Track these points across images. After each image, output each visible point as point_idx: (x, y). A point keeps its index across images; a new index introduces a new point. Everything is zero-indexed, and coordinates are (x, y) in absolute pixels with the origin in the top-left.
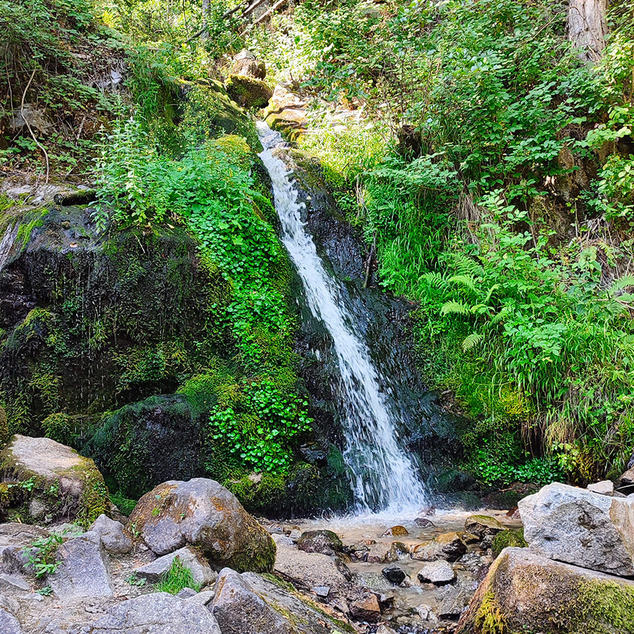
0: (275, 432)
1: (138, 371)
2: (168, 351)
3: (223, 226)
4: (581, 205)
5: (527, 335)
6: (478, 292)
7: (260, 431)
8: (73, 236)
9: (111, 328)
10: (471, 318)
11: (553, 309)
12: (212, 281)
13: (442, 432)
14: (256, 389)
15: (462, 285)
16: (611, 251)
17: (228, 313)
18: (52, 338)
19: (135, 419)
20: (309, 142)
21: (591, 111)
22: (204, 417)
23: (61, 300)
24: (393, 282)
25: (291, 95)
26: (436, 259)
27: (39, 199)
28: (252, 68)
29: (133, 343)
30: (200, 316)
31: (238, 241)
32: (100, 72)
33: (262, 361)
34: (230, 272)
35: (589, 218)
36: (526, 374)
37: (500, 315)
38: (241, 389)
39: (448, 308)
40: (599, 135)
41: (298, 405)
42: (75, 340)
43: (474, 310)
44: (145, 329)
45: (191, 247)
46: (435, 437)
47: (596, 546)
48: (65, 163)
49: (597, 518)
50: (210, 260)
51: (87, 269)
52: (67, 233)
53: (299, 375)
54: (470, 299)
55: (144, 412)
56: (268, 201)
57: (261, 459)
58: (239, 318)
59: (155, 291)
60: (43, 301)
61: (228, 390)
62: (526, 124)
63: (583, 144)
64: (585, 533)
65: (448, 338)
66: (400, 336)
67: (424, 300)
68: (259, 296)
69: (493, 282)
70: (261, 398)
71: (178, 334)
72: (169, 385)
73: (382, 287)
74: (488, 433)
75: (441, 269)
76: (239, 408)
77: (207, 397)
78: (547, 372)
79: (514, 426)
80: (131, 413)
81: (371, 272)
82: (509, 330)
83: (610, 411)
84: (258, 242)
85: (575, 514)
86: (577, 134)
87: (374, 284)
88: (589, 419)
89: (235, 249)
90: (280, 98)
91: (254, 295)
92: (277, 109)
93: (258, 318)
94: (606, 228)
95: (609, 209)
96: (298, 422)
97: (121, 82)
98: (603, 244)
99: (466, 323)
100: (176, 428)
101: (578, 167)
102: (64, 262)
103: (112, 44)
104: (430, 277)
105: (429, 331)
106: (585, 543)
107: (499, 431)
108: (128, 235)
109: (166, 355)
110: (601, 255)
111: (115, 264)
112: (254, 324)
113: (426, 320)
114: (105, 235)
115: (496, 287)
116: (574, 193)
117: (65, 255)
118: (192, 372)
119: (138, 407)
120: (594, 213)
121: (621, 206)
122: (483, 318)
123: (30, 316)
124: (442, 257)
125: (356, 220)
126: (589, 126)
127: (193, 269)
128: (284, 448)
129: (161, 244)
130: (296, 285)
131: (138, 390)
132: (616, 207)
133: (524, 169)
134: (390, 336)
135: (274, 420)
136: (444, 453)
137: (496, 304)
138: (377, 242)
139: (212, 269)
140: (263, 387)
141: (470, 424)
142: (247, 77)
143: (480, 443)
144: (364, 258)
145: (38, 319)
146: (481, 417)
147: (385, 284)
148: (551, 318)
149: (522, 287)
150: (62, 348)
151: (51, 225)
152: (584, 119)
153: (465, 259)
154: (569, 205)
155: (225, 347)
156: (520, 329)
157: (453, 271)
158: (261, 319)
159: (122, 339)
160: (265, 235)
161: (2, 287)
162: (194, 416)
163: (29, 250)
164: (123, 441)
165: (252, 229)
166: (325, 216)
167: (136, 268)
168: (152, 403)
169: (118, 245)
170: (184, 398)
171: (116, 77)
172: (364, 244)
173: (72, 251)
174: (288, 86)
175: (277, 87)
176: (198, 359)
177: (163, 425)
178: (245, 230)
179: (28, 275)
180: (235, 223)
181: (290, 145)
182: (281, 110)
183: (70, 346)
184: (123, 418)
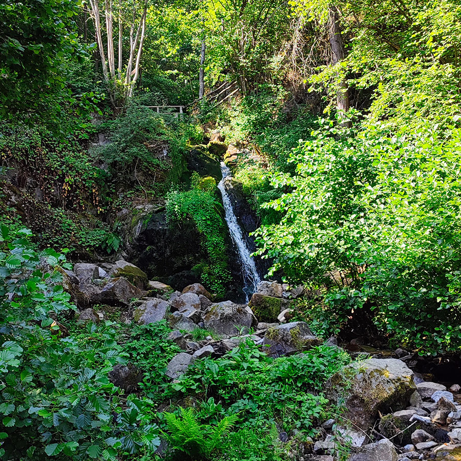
0: (221, 281)
1: (179, 263)
2: (188, 257)
3: (204, 218)
8: (160, 224)
9: (171, 251)
14: (214, 268)
17: (206, 245)
18: (155, 254)
20: (239, 176)
23: (157, 243)
25: (236, 148)
27: (146, 210)
28: (219, 138)
29: (178, 255)
30: (197, 246)
31: (209, 222)
32: (159, 152)
33: (217, 260)
34: (206, 232)
38: (210, 268)
41: (228, 273)
42: (162, 255)
44: (181, 251)
45: (194, 225)
48: (151, 194)
50: (201, 229)
51: (165, 234)
52: (158, 223)
53: (228, 264)
55: (182, 275)
56: (220, 204)
57: (216, 289)
58: (209, 246)
59: (184, 239)
60: (152, 243)
61: (206, 268)
64: (267, 289)
68: (215, 239)
70: (216, 271)
71: (191, 252)
76: (209, 274)
77: (200, 271)
84: (215, 222)
85: (265, 285)
89: (208, 225)
90: (231, 150)
91: (214, 239)
92: (230, 156)
93: (216, 246)
96: (228, 278)
97: (167, 155)
102: (158, 232)
103: (164, 137)
108: (176, 223)
109: (188, 258)
111: (172, 232)
112: (214, 248)
114: (169, 224)
117: (158, 230)
118: (196, 264)
119: (180, 274)
123: (148, 248)
125: (254, 209)
127: (195, 232)
128: (224, 286)
129: (185, 225)
131: (180, 269)
135: (220, 277)
138: (261, 216)
139: (201, 232)
140: (217, 267)
142: (217, 142)
144: (256, 222)
145: (150, 249)
150: (157, 257)
151: (153, 220)
155: (205, 256)
158: (216, 247)
159: (174, 254)
160: (218, 219)
161: (139, 239)
162: (196, 276)
163: (148, 229)
164: (176, 284)
165: (213, 218)
166: (242, 208)
167: (178, 233)
168: (184, 272)
169: (173, 226)
170: (193, 271)
171: (165, 152)
172: (256, 217)
173: (160, 229)
174: (234, 145)
175: (230, 145)
176: (197, 260)
177: (187, 279)
178: (211, 218)
179: (148, 236)
180: (208, 217)
181: (232, 176)
182: (231, 156)
183: (159, 256)
184: (176, 277)
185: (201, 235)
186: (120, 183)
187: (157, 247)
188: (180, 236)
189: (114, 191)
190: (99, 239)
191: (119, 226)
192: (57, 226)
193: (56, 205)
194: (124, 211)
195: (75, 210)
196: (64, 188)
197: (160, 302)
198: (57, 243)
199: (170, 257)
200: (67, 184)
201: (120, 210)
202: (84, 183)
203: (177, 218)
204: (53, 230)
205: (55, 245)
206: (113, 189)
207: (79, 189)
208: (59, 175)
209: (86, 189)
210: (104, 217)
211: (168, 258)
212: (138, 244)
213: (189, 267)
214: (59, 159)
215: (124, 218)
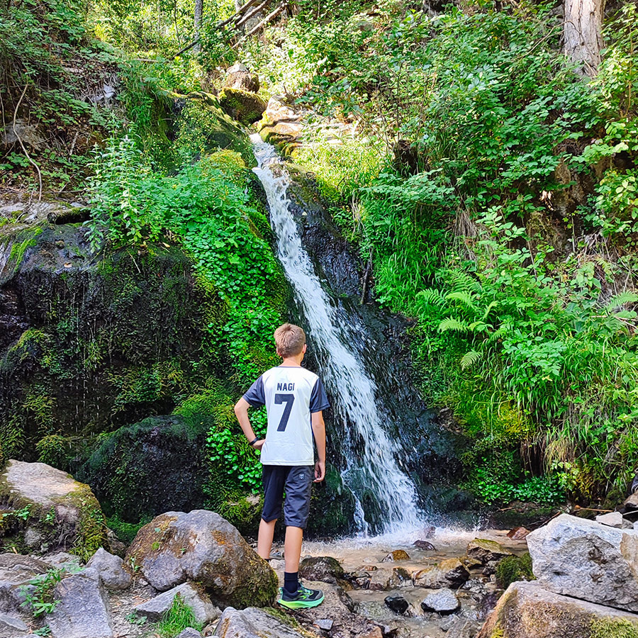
1: (134, 392)
2: (164, 372)
3: (219, 244)
4: (578, 220)
6: (476, 309)
8: (67, 255)
9: (107, 349)
10: (469, 335)
11: (553, 327)
15: (459, 302)
16: (609, 267)
17: (224, 333)
18: (47, 360)
19: (132, 442)
20: (304, 157)
21: (587, 126)
22: (201, 439)
23: (55, 321)
24: (389, 298)
25: (285, 108)
26: (433, 275)
27: (32, 217)
28: (245, 81)
30: (196, 336)
31: (234, 260)
32: (93, 86)
34: (226, 291)
35: (586, 233)
36: (525, 392)
37: (498, 333)
39: (448, 325)
43: (472, 327)
44: (141, 349)
45: (187, 266)
46: (434, 456)
47: (607, 582)
48: (58, 180)
49: (608, 553)
50: (207, 279)
51: (82, 289)
52: (61, 253)
54: (468, 316)
55: (140, 434)
56: (264, 217)
57: (258, 480)
58: (236, 337)
59: (150, 311)
60: (38, 321)
61: (225, 410)
62: (523, 139)
64: (596, 568)
65: (446, 355)
66: (398, 353)
67: (422, 317)
69: (491, 299)
70: (258, 419)
71: (174, 354)
73: (379, 304)
74: (488, 452)
75: (438, 286)
76: (236, 429)
77: (204, 418)
78: (547, 390)
79: (513, 445)
80: (127, 435)
81: (367, 288)
82: (508, 348)
83: (610, 430)
84: (254, 260)
85: (585, 548)
86: (574, 149)
87: (370, 301)
88: (589, 438)
89: (231, 268)
90: (274, 111)
91: (250, 314)
92: (271, 123)
93: (255, 337)
94: (604, 244)
95: (606, 224)
97: (114, 96)
98: (601, 260)
99: (464, 340)
100: (173, 450)
101: (575, 182)
102: (58, 283)
103: (104, 57)
104: (427, 294)
105: (426, 349)
106: (595, 578)
107: (498, 449)
108: (123, 255)
109: (164, 375)
110: (599, 271)
111: (109, 284)
112: (251, 343)
113: (424, 336)
114: (99, 255)
115: (494, 304)
116: (571, 208)
117: (59, 276)
118: (189, 392)
119: (134, 429)
120: (591, 229)
121: (618, 221)
122: (481, 336)
123: (24, 337)
124: (439, 274)
125: (353, 236)
126: (588, 139)
127: (189, 288)
129: (157, 263)
131: (134, 412)
132: (613, 223)
133: (520, 185)
134: (387, 354)
136: (443, 472)
137: (494, 321)
138: (374, 258)
139: (209, 288)
141: (469, 442)
142: (240, 90)
143: (480, 462)
144: (361, 274)
145: (32, 340)
146: (480, 435)
147: (382, 300)
148: (551, 336)
149: (521, 304)
150: (56, 369)
151: (45, 245)
152: (581, 134)
153: (462, 275)
154: (566, 220)
155: (222, 367)
156: (519, 347)
157: (451, 288)
158: (258, 338)
159: (117, 359)
160: (261, 253)
162: (191, 437)
163: (23, 270)
164: (118, 463)
165: (248, 247)
166: (321, 232)
167: (131, 288)
168: (149, 425)
169: (113, 264)
170: (180, 419)
171: (109, 91)
172: (360, 260)
173: (67, 272)
174: (281, 100)
175: (272, 101)
176: (195, 379)
177: (160, 447)
178: (242, 248)
179: (23, 294)
180: (232, 241)
182: (275, 123)
183: (65, 367)
184: (119, 440)
185: (208, 300)
187: (55, 334)
188: (137, 299)
199: (100, 369)
203: (126, 238)
211: (94, 373)
213: (165, 406)
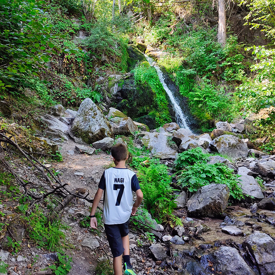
1: (141, 111)
2: (146, 107)
3: (155, 84)
4: (221, 77)
5: (211, 104)
6: (201, 96)
7: (164, 122)
9: (137, 103)
10: (200, 101)
11: (216, 99)
12: (154, 94)
13: (195, 123)
14: (162, 114)
15: (198, 94)
16: (227, 87)
17: (156, 100)
18: (127, 105)
19: (143, 119)
21: (223, 58)
22: (154, 119)
23: (129, 98)
24: (183, 94)
25: (152, 48)
26: (192, 89)
27: (117, 78)
28: (142, 41)
29: (141, 106)
30: (152, 101)
31: (157, 86)
33: (163, 109)
35: (222, 80)
36: (211, 112)
37: (205, 100)
38: (160, 114)
39: (195, 99)
40: (225, 63)
41: (170, 117)
42: (131, 105)
43: (201, 99)
44: (143, 103)
45: (150, 88)
46: (194, 124)
47: (225, 128)
49: (225, 125)
50: (154, 90)
51: (134, 92)
52: (129, 86)
53: (169, 112)
54: (200, 97)
55: (144, 118)
58: (158, 101)
59: (145, 96)
60: (126, 98)
61: (158, 114)
62: (210, 61)
63: (221, 65)
65: (195, 105)
66: (185, 105)
67: (190, 97)
69: (204, 94)
70: (163, 116)
71: (148, 104)
72: (147, 113)
73: (181, 95)
74: (204, 123)
75: (193, 91)
76: (160, 118)
77: (154, 115)
78: (215, 111)
79: (209, 121)
80: (142, 118)
81: (178, 92)
82: (208, 103)
83: (226, 118)
85: (223, 124)
86: (220, 63)
87: (179, 94)
88: (223, 120)
89: (157, 88)
90: (149, 48)
94: (226, 83)
95: (226, 79)
97: (117, 48)
98: (225, 86)
99: (198, 102)
100: (150, 121)
101: (220, 70)
102: (130, 91)
104: (191, 93)
105: (191, 104)
106: (224, 128)
107: (205, 122)
108: (140, 86)
110: (225, 88)
111: (138, 91)
113: (190, 101)
114: (136, 86)
115: (205, 95)
116: (219, 75)
118: (150, 111)
119: (143, 117)
120: (224, 79)
121: (229, 78)
122: (202, 101)
123: (123, 101)
124: (193, 89)
125: (174, 81)
126: (223, 61)
127: (151, 92)
130: (166, 94)
132: (228, 78)
133: (209, 70)
134: (183, 105)
136: (195, 127)
137: (205, 98)
138: (179, 85)
139: (154, 92)
140: (164, 114)
141: (200, 121)
142: (141, 43)
143: (202, 125)
144: (176, 89)
146: (202, 120)
147: (181, 94)
148: (216, 101)
149: (210, 95)
150: (129, 106)
152: (221, 60)
153: (198, 89)
154: (218, 77)
155: (156, 107)
156: (210, 103)
157: (196, 91)
158: (162, 101)
159: (139, 105)
161: (116, 95)
163: (123, 89)
166: (168, 80)
168: (145, 116)
169: (139, 88)
170: (150, 116)
171: (116, 46)
172: (176, 86)
173: (131, 89)
174: (151, 46)
175: (148, 46)
176: (151, 109)
179: (123, 93)
181: (156, 62)
182: (150, 52)
186: (95, 61)
187: (129, 100)
188: (142, 94)
189: (92, 66)
190: (88, 95)
191: (99, 87)
192: (62, 85)
193: (59, 72)
194: (101, 78)
195: (70, 76)
196: (65, 62)
197: (159, 134)
198: (63, 96)
199: (136, 107)
200: (66, 59)
201: (98, 77)
202: (76, 59)
203: (141, 83)
204: (60, 88)
205: (62, 97)
206: (91, 65)
207: (73, 63)
208: (61, 53)
209: (77, 63)
210: (86, 81)
212: (115, 98)
214: (59, 44)
215: (101, 83)
